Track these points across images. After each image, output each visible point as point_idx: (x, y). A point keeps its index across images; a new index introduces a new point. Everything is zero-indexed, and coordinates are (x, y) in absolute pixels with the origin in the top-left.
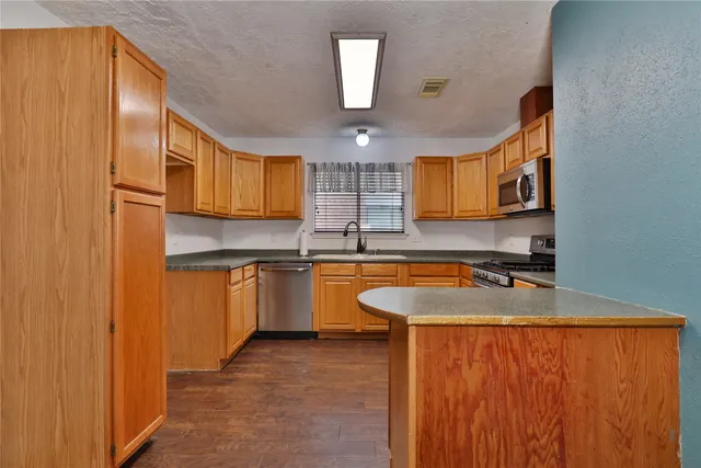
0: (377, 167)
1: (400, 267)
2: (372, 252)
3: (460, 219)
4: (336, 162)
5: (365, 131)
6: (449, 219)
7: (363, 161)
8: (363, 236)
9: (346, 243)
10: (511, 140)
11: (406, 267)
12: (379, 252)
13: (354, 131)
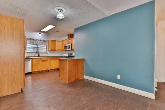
0: (42, 40)
1: (48, 59)
2: (41, 57)
3: (57, 51)
4: (33, 38)
5: (41, 34)
6: (55, 51)
7: (39, 39)
8: (39, 54)
9: (35, 55)
10: (66, 40)
11: (49, 59)
12: (42, 57)
13: (38, 33)
